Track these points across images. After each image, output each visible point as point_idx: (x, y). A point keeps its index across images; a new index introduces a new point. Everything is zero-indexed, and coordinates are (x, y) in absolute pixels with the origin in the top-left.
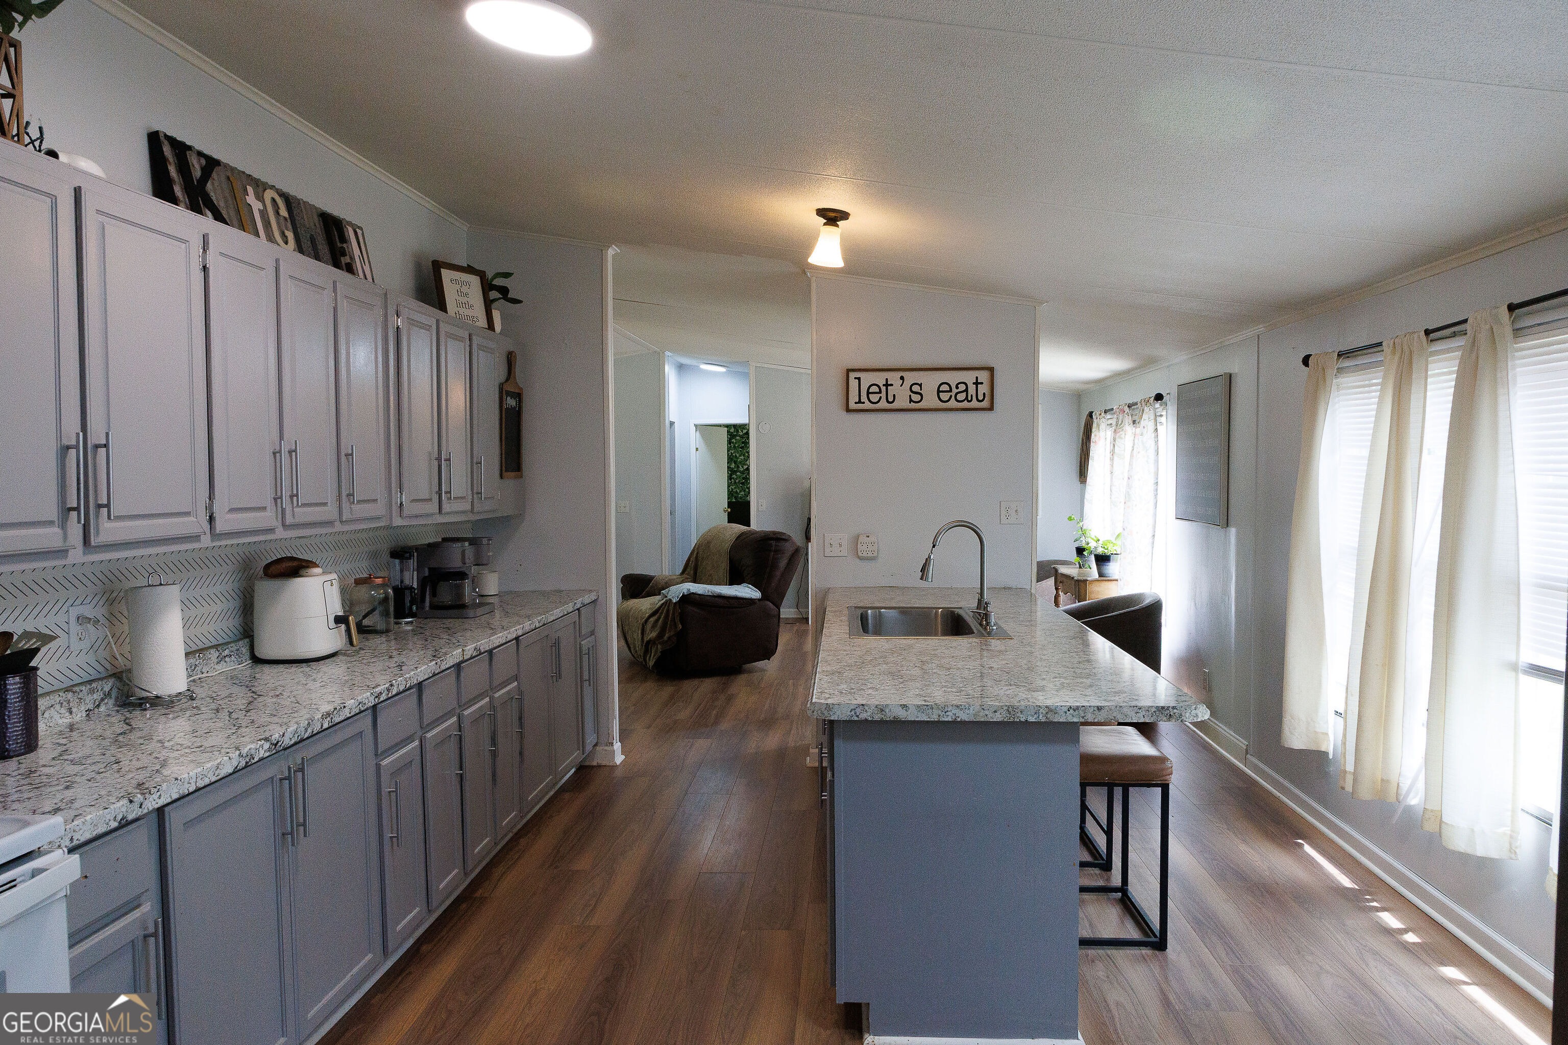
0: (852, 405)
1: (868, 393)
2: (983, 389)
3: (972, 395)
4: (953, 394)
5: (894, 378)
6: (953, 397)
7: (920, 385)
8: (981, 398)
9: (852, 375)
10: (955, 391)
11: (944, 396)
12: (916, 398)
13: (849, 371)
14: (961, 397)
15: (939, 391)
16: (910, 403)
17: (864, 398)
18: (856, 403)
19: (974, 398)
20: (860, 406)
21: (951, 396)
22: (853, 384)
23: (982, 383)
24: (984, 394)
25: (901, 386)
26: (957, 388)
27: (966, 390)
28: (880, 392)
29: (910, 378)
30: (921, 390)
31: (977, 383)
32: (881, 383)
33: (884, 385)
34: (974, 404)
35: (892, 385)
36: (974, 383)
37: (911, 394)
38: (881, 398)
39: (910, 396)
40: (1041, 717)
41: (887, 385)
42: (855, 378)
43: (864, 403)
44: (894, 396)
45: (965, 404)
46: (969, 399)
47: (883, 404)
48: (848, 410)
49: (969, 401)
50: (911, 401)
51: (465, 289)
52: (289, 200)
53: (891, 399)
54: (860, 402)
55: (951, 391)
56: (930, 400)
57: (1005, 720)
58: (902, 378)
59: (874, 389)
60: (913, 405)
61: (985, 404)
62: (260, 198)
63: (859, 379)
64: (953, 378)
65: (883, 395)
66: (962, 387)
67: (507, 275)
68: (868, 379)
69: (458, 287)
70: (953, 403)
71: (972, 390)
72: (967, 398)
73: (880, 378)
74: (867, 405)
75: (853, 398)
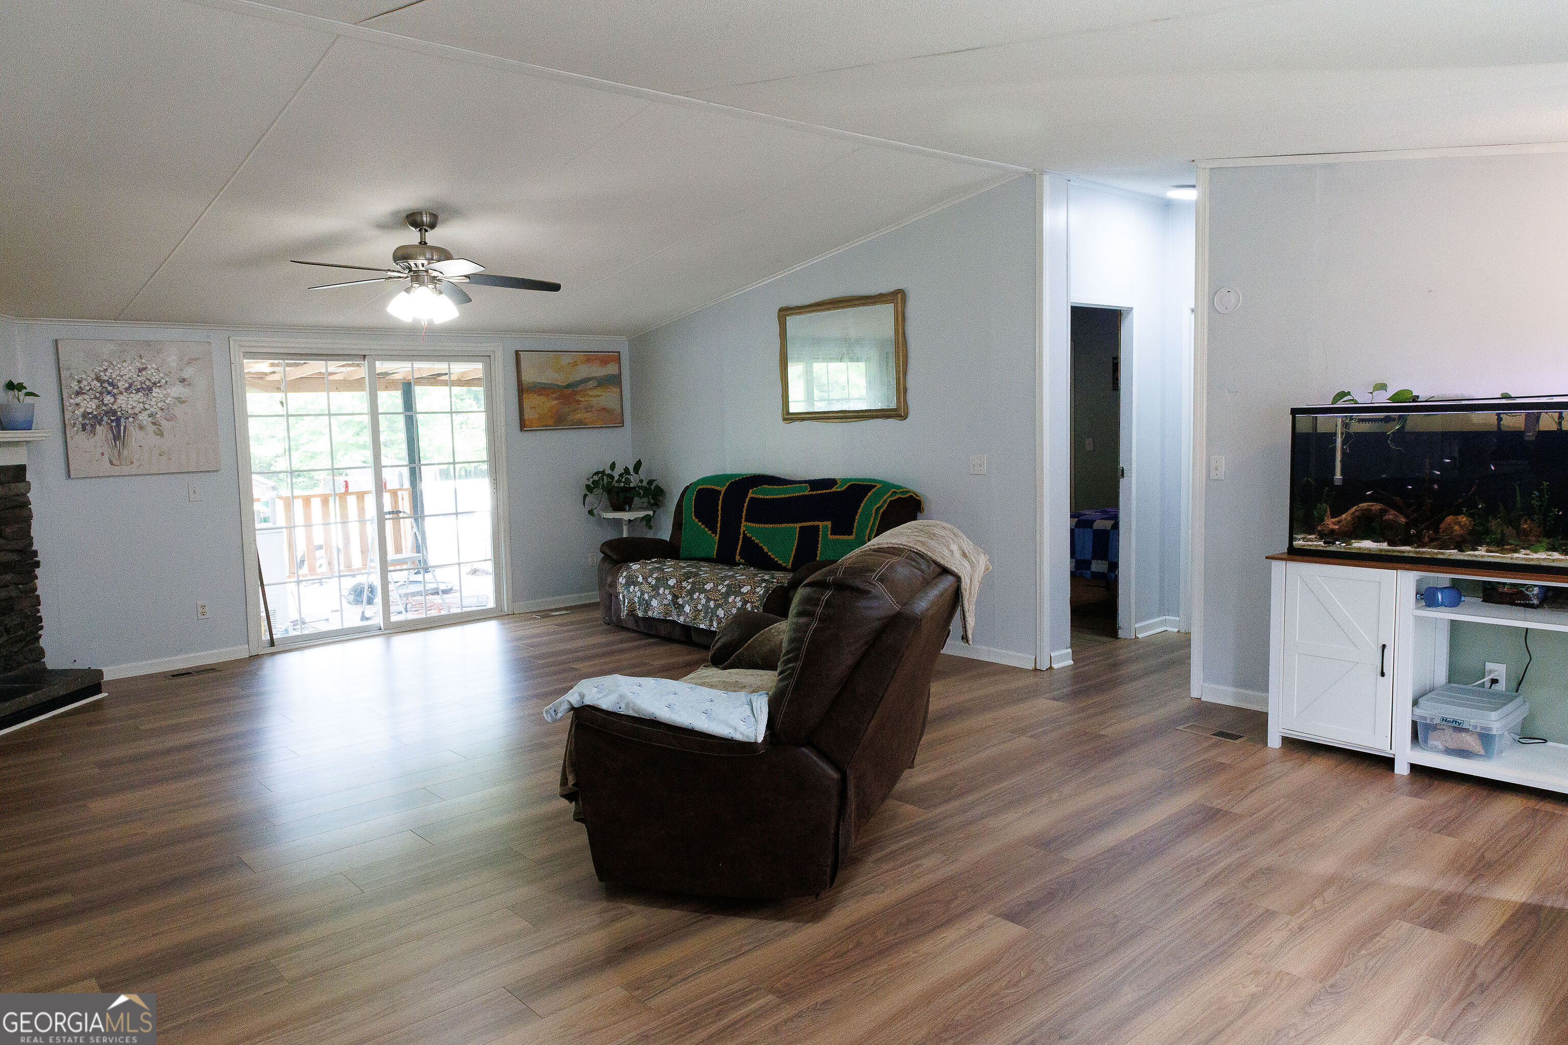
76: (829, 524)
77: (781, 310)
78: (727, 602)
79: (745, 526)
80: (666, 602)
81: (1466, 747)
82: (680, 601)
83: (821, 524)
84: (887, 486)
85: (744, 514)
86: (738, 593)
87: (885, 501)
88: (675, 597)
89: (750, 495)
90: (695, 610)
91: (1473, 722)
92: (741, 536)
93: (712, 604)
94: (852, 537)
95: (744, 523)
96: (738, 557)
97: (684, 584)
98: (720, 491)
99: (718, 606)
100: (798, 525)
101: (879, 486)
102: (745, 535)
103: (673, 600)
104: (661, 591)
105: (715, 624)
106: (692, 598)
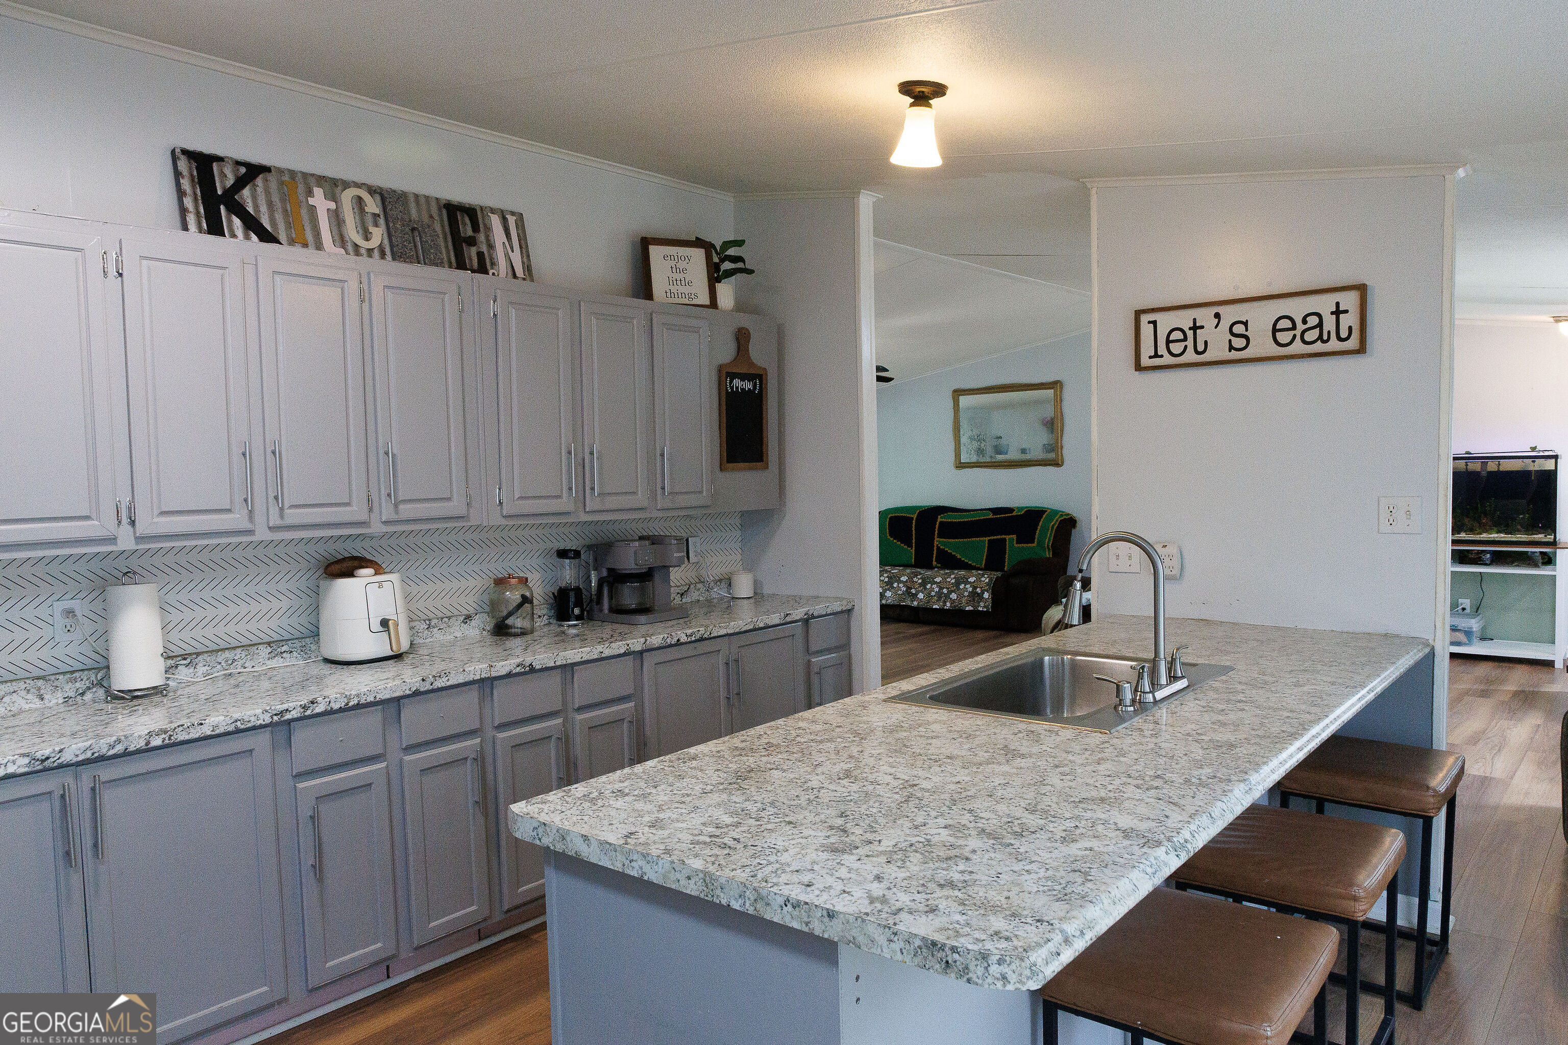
0: (1145, 361)
1: (1168, 342)
2: (1346, 321)
3: (1329, 332)
4: (1298, 332)
5: (1205, 317)
6: (1298, 337)
7: (1246, 324)
8: (1344, 334)
9: (1145, 318)
10: (1300, 327)
11: (1283, 337)
12: (1239, 343)
13: (1138, 314)
14: (1311, 336)
15: (1275, 330)
16: (1230, 351)
17: (1162, 350)
18: (1150, 357)
19: (1333, 335)
20: (1157, 362)
21: (1295, 336)
22: (1147, 331)
23: (1346, 312)
24: (1350, 328)
25: (1216, 327)
26: (1304, 321)
27: (1320, 325)
28: (1185, 339)
29: (1230, 314)
30: (1247, 330)
31: (1338, 312)
32: (1186, 325)
33: (1190, 329)
34: (1334, 345)
35: (1202, 327)
36: (1332, 313)
37: (1232, 338)
38: (1186, 347)
39: (1230, 341)
40: (747, 904)
41: (1195, 328)
42: (1149, 322)
43: (1162, 356)
44: (1206, 342)
45: (1319, 347)
46: (1325, 337)
47: (1190, 356)
48: (1139, 367)
49: (1324, 342)
50: (1231, 348)
51: (682, 265)
52: (384, 196)
53: (1201, 348)
54: (1156, 355)
55: (1294, 327)
56: (1262, 344)
57: (702, 896)
58: (1217, 316)
59: (1177, 335)
60: (1235, 355)
61: (1353, 343)
62: (332, 196)
63: (1154, 323)
64: (1297, 308)
65: (1190, 343)
66: (1313, 321)
67: (739, 243)
68: (1166, 322)
69: (673, 263)
70: (1298, 347)
71: (1329, 323)
72: (1320, 338)
73: (1184, 320)
74: (1167, 359)
75: (1147, 349)
76: (1014, 537)
77: (955, 391)
78: (958, 589)
79: (937, 541)
80: (900, 592)
81: (1459, 640)
82: (913, 591)
83: (1007, 537)
84: (1055, 512)
85: (936, 533)
86: (967, 583)
87: (1057, 521)
88: (909, 588)
89: (939, 519)
90: (929, 595)
91: (1463, 625)
92: (935, 548)
93: (945, 591)
94: (1034, 545)
95: (936, 539)
96: (934, 563)
97: (915, 579)
98: (913, 518)
99: (950, 592)
100: (987, 539)
101: (1049, 511)
102: (938, 548)
103: (907, 590)
104: (895, 585)
105: (948, 604)
106: (925, 588)
